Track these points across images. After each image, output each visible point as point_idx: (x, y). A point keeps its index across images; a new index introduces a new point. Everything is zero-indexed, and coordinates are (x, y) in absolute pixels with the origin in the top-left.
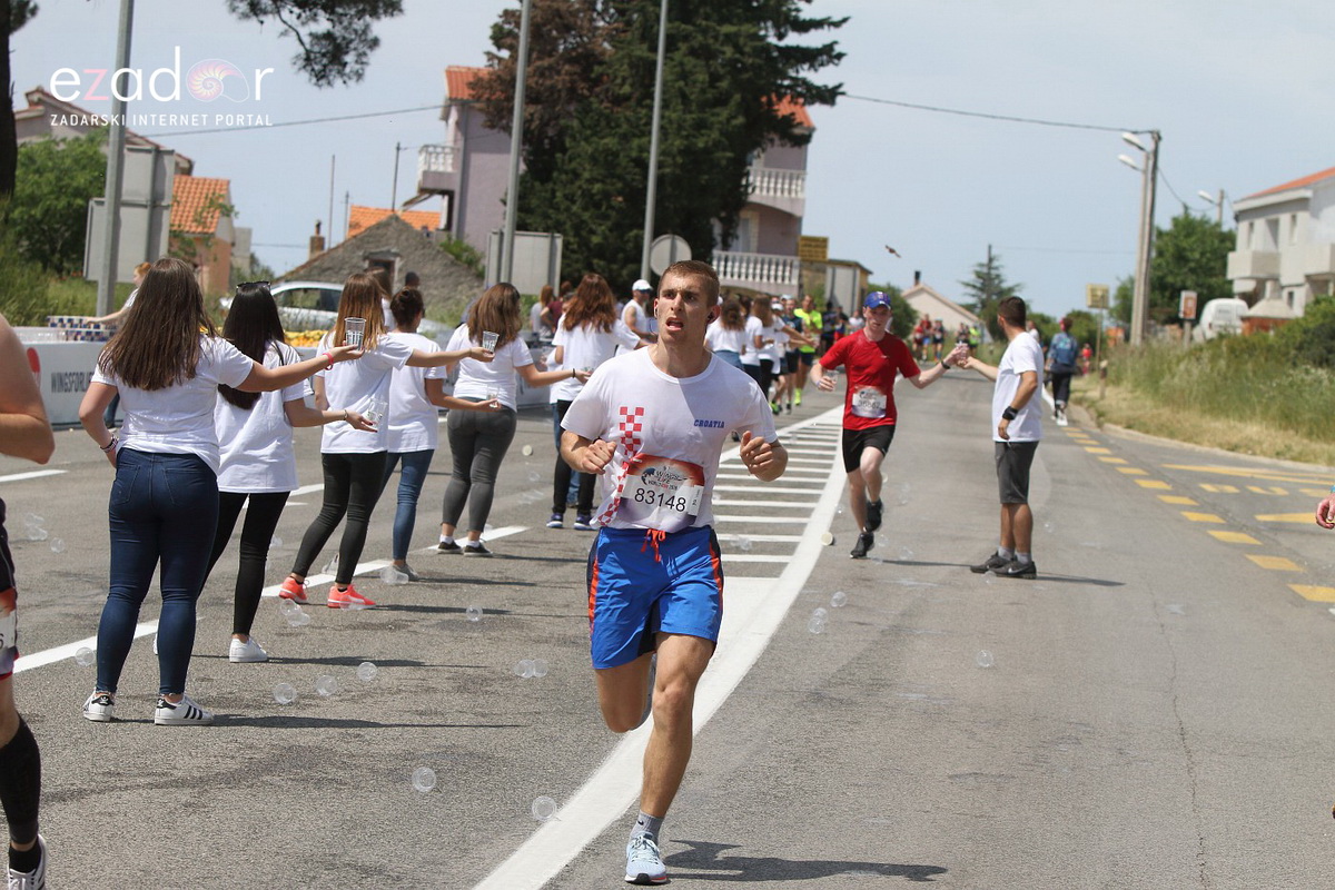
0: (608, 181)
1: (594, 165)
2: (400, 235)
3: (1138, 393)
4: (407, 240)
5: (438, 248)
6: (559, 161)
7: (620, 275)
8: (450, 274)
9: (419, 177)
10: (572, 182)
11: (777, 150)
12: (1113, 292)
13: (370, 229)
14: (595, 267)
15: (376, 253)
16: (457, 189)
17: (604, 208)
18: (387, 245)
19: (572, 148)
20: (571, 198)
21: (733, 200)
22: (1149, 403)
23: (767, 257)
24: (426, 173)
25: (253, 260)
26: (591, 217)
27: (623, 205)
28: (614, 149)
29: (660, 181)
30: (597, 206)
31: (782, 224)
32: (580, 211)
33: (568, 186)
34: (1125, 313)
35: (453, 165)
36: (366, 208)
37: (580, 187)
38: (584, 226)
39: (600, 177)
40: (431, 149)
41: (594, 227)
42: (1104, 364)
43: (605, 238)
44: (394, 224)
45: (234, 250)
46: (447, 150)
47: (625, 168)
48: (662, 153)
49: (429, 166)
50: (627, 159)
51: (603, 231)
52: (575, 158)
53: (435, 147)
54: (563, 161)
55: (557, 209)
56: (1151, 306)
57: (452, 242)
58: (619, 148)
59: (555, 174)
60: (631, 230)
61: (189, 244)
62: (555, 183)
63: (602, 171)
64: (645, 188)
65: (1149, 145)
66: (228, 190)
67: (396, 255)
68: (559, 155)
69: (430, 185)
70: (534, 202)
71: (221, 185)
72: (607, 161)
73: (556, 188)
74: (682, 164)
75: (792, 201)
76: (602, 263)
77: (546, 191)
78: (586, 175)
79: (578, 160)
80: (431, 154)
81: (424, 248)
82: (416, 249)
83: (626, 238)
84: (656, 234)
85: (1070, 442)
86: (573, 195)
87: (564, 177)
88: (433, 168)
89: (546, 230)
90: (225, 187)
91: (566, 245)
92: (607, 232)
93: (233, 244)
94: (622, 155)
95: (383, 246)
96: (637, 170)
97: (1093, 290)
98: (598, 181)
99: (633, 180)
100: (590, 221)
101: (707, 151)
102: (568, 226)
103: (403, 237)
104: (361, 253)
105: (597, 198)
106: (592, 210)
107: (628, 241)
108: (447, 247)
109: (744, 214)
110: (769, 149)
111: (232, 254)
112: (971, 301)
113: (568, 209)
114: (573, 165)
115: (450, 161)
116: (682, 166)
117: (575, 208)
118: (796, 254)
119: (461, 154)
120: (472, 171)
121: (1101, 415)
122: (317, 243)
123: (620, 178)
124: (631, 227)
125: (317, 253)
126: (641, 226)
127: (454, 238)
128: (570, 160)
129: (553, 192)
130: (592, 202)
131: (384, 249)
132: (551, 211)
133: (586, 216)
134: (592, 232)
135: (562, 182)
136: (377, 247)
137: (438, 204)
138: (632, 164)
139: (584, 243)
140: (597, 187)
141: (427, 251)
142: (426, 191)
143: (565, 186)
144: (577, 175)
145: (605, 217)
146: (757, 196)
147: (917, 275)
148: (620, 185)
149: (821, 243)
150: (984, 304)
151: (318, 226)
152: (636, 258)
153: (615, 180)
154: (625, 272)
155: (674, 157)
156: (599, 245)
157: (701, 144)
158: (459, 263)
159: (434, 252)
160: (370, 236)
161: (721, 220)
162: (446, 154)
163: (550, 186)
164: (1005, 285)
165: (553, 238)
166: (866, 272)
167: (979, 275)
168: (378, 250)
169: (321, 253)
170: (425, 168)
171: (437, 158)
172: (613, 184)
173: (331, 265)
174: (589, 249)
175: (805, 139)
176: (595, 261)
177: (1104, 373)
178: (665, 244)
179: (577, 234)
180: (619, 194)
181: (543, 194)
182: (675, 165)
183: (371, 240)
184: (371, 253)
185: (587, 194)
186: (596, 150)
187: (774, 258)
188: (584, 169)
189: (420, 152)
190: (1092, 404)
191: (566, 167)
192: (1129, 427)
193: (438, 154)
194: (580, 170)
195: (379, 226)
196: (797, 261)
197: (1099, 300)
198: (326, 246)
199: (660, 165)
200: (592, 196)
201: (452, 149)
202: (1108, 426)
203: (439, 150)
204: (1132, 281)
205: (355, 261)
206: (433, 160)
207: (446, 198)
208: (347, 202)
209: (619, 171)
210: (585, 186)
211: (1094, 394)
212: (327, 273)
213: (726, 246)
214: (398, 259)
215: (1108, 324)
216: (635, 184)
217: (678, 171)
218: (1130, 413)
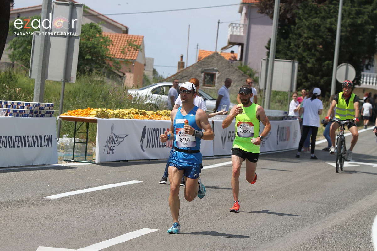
0: (315, 38)
1: (309, 31)
2: (219, 62)
4: (222, 64)
5: (236, 68)
6: (292, 29)
7: (320, 82)
8: (241, 80)
9: (228, 37)
10: (298, 39)
13: (205, 58)
14: (309, 78)
15: (207, 70)
16: (245, 42)
17: (313, 51)
18: (212, 66)
19: (299, 23)
20: (298, 46)
24: (231, 36)
25: (155, 72)
26: (307, 55)
27: (322, 49)
28: (319, 24)
29: (341, 38)
30: (310, 49)
32: (302, 52)
33: (296, 40)
35: (244, 32)
36: (205, 51)
37: (302, 41)
38: (304, 59)
39: (312, 37)
40: (234, 25)
41: (308, 59)
43: (314, 64)
44: (216, 56)
45: (145, 67)
46: (241, 26)
47: (323, 32)
48: (342, 26)
49: (233, 33)
50: (325, 28)
51: (313, 61)
52: (300, 28)
53: (236, 24)
54: (294, 29)
55: (292, 51)
57: (243, 66)
58: (321, 23)
59: (290, 35)
60: (325, 61)
61: (118, 63)
62: (290, 39)
63: (313, 34)
66: (143, 41)
67: (217, 71)
68: (292, 26)
69: (233, 41)
70: (281, 48)
71: (140, 38)
72: (315, 29)
73: (291, 41)
74: (350, 31)
76: (312, 76)
77: (286, 43)
78: (305, 35)
79: (302, 28)
80: (234, 27)
81: (229, 68)
82: (226, 68)
83: (323, 65)
84: (339, 63)
86: (299, 45)
87: (294, 36)
88: (235, 33)
89: (290, 59)
90: (141, 39)
92: (315, 62)
93: (145, 65)
94: (322, 26)
95: (211, 67)
96: (329, 33)
98: (311, 38)
99: (327, 38)
100: (306, 57)
103: (220, 63)
104: (200, 70)
105: (309, 46)
106: (308, 52)
107: (324, 66)
108: (240, 68)
111: (144, 69)
113: (296, 51)
114: (299, 31)
115: (242, 30)
117: (299, 51)
119: (247, 27)
120: (252, 35)
122: (181, 65)
123: (321, 37)
125: (181, 69)
127: (243, 64)
128: (298, 29)
129: (290, 43)
130: (307, 48)
131: (211, 68)
132: (288, 52)
133: (305, 54)
134: (308, 62)
135: (293, 39)
136: (208, 67)
137: (237, 49)
138: (327, 30)
140: (310, 41)
141: (231, 69)
142: (231, 44)
143: (295, 40)
144: (300, 36)
145: (314, 55)
148: (321, 40)
151: (182, 57)
153: (318, 38)
154: (322, 81)
155: (346, 28)
156: (310, 67)
157: (359, 22)
158: (245, 75)
159: (234, 70)
160: (205, 62)
162: (240, 27)
163: (288, 40)
165: (294, 63)
168: (208, 68)
169: (183, 69)
170: (231, 33)
171: (236, 29)
172: (317, 40)
173: (186, 75)
174: (306, 70)
176: (309, 75)
178: (343, 67)
180: (320, 44)
181: (285, 44)
182: (347, 31)
183: (205, 63)
184: (205, 70)
185: (305, 44)
186: (310, 24)
188: (304, 33)
189: (229, 26)
191: (295, 32)
193: (237, 27)
194: (302, 33)
195: (209, 57)
198: (185, 67)
199: (341, 31)
201: (243, 25)
203: (237, 25)
205: (197, 73)
206: (235, 30)
207: (240, 47)
208: (197, 48)
209: (320, 33)
210: (304, 41)
212: (185, 78)
213: (367, 69)
214: (217, 73)
216: (328, 40)
217: (348, 34)
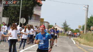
0: (15, 10)
1: (13, 8)
3: (85, 40)
10: (10, 11)
11: (37, 7)
12: (82, 26)
20: (10, 13)
21: (31, 13)
22: (86, 41)
23: (36, 21)
27: (17, 14)
29: (22, 11)
30: (13, 14)
31: (38, 17)
34: (83, 29)
42: (80, 36)
48: (22, 7)
50: (17, 8)
56: (87, 28)
64: (20, 12)
65: (87, 7)
70: (5, 13)
72: (15, 8)
75: (39, 14)
84: (21, 18)
85: (76, 46)
87: (9, 10)
89: (6, 17)
91: (9, 19)
92: (15, 17)
96: (19, 9)
97: (79, 26)
101: (28, 7)
102: (9, 16)
107: (17, 19)
109: (33, 15)
110: (36, 7)
112: (63, 27)
114: (10, 8)
116: (25, 9)
117: (10, 14)
118: (39, 21)
121: (80, 43)
123: (17, 10)
124: (18, 17)
126: (19, 17)
129: (7, 12)
130: (13, 13)
132: (7, 15)
133: (12, 15)
134: (13, 17)
139: (11, 19)
140: (13, 11)
144: (10, 10)
145: (14, 15)
146: (34, 13)
147: (56, 24)
149: (43, 19)
150: (64, 28)
152: (18, 21)
156: (14, 19)
157: (27, 6)
161: (30, 16)
163: (7, 11)
164: (67, 25)
166: (49, 23)
167: (64, 24)
175: (41, 6)
176: (13, 21)
177: (80, 37)
178: (22, 19)
179: (11, 18)
180: (16, 12)
187: (37, 21)
190: (79, 41)
192: (84, 44)
196: (40, 22)
197: (80, 27)
199: (22, 8)
200: (13, 12)
202: (81, 44)
204: (84, 25)
211: (79, 40)
213: (30, 19)
215: (81, 31)
218: (84, 42)
